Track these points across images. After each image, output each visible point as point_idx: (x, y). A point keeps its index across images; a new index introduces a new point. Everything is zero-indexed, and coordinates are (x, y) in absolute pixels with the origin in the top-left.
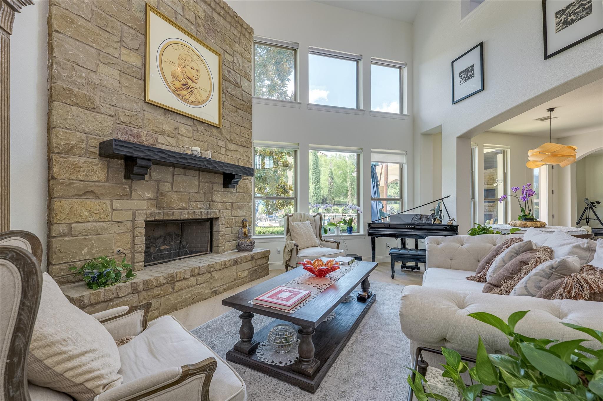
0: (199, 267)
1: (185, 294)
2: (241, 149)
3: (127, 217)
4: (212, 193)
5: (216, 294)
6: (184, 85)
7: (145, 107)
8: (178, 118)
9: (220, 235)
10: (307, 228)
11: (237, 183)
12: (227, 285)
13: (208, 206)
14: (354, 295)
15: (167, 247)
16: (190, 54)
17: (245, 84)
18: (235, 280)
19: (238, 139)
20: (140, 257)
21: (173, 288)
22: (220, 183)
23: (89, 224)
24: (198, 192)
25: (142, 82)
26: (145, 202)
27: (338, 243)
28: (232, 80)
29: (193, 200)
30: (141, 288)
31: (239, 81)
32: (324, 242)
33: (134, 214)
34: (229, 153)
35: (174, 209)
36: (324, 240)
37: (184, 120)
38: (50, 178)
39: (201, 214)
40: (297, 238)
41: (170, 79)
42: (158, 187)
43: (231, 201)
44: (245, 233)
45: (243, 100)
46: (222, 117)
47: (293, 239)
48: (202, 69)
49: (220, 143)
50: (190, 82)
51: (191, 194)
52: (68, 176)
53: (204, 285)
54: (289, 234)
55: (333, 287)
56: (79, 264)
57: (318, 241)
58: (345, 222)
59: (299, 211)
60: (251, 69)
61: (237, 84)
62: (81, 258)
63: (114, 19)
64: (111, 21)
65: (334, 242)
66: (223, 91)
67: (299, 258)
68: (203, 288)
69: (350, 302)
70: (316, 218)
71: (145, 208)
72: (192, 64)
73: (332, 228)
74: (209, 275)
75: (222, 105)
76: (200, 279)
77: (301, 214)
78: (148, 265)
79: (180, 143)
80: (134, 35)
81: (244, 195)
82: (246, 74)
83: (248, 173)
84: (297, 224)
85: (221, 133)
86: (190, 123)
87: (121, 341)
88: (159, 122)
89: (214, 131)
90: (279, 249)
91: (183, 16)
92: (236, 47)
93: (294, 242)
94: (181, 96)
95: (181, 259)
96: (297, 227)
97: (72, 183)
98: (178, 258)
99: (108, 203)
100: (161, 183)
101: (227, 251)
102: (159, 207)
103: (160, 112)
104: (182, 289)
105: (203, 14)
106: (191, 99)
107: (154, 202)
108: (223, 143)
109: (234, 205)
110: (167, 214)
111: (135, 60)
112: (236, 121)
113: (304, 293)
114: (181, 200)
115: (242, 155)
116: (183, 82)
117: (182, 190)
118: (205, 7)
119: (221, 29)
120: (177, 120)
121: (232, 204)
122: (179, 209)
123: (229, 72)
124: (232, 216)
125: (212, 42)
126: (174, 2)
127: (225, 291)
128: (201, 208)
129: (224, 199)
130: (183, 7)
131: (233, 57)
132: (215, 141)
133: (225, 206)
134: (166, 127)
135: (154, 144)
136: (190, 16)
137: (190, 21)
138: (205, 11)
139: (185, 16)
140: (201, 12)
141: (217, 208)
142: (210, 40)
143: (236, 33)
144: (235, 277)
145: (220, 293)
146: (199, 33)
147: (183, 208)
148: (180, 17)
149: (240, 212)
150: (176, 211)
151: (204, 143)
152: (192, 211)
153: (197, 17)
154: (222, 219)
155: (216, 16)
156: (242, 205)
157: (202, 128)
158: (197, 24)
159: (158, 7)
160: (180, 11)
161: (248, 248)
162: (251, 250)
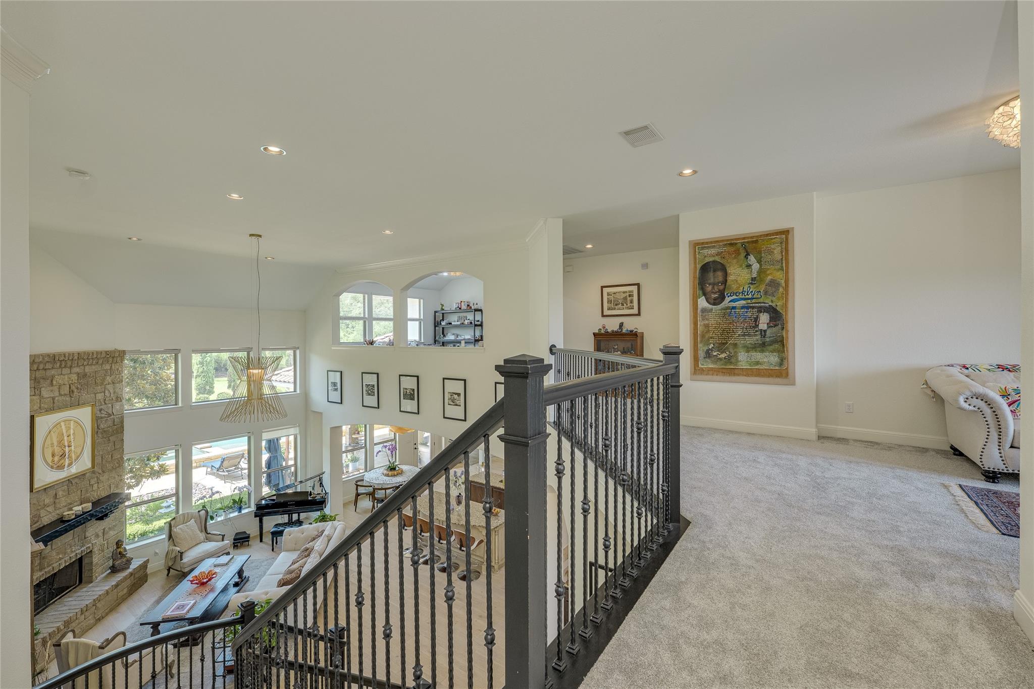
0: (87, 605)
4: (85, 533)
5: (100, 621)
6: (61, 456)
9: (93, 565)
10: (191, 529)
12: (109, 609)
13: (82, 544)
14: (232, 582)
17: (117, 407)
18: (115, 601)
24: (73, 539)
27: (223, 536)
28: (103, 415)
30: (48, 639)
31: (110, 411)
32: (209, 535)
36: (210, 533)
40: (180, 543)
41: (50, 460)
43: (103, 528)
44: (120, 553)
45: (114, 425)
46: (94, 457)
47: (176, 544)
48: (77, 430)
50: (67, 449)
51: (67, 544)
53: (91, 617)
54: (171, 540)
55: (212, 590)
57: (202, 536)
58: (235, 502)
59: (181, 512)
60: (122, 389)
61: (109, 414)
65: (220, 535)
66: (96, 433)
67: (184, 563)
69: (228, 589)
70: (201, 513)
77: (183, 514)
79: (58, 506)
84: (181, 529)
85: (94, 472)
88: (41, 501)
89: (88, 474)
90: (157, 552)
92: (109, 379)
93: (178, 549)
95: (53, 603)
98: (50, 603)
101: (101, 575)
103: (42, 492)
105: (76, 378)
106: (68, 462)
107: (38, 567)
109: (107, 529)
110: (49, 572)
112: (107, 450)
113: (193, 602)
114: (58, 554)
116: (61, 454)
118: (78, 370)
119: (93, 376)
120: (55, 488)
121: (104, 530)
122: (56, 562)
123: (101, 410)
124: (104, 541)
125: (85, 396)
126: (52, 391)
127: (107, 614)
128: (75, 551)
129: (97, 531)
130: (59, 388)
131: (104, 392)
132: (88, 483)
133: (97, 536)
134: (47, 501)
135: (38, 521)
136: (66, 390)
137: (65, 395)
138: (78, 374)
139: (60, 395)
140: (74, 377)
141: (90, 542)
142: (82, 395)
143: (108, 367)
144: (115, 599)
145: (103, 618)
146: (73, 399)
147: (60, 559)
148: (56, 399)
149: (112, 533)
150: (54, 565)
151: (78, 492)
152: (68, 558)
153: (71, 385)
154: (95, 550)
155: (87, 369)
156: (114, 525)
157: (76, 480)
158: (71, 391)
159: (40, 408)
160: (57, 394)
161: (126, 566)
162: (129, 568)
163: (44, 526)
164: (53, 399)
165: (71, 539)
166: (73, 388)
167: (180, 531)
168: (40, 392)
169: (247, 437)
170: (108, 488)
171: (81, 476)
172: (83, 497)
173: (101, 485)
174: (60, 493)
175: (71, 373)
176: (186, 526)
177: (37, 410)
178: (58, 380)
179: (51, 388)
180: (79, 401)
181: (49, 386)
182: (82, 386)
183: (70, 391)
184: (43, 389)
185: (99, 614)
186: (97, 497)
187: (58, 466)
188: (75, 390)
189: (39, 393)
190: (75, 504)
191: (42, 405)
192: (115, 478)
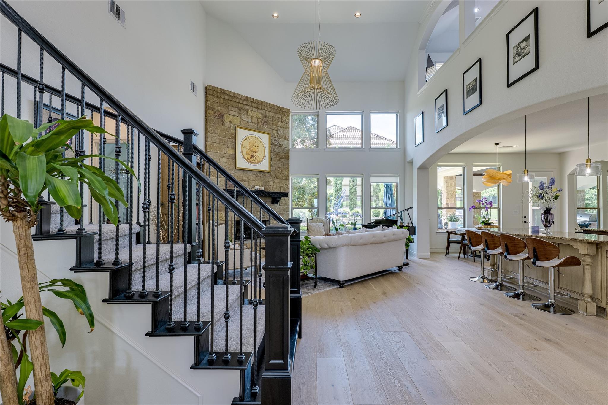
2: (282, 181)
6: (251, 156)
7: (236, 171)
8: (249, 172)
11: (279, 201)
16: (254, 140)
17: (285, 143)
19: (280, 176)
22: (270, 202)
25: (234, 160)
28: (276, 144)
29: (256, 211)
31: (281, 143)
34: (275, 185)
37: (251, 173)
41: (245, 155)
45: (284, 153)
46: (271, 166)
48: (260, 145)
49: (270, 180)
50: (254, 154)
58: (352, 224)
59: (319, 216)
60: (289, 133)
61: (280, 145)
63: (225, 138)
64: (224, 139)
66: (272, 152)
70: (327, 221)
72: (256, 144)
73: (342, 227)
75: (271, 159)
79: (250, 184)
80: (231, 142)
81: (284, 207)
82: (285, 137)
83: (284, 195)
85: (271, 175)
86: (255, 173)
88: (241, 176)
89: (267, 174)
91: (252, 122)
92: (280, 124)
94: (250, 162)
103: (241, 171)
105: (261, 116)
106: (255, 161)
108: (272, 180)
111: (231, 152)
112: (279, 166)
115: (283, 185)
116: (251, 155)
118: (262, 112)
119: (271, 118)
123: (275, 140)
125: (265, 128)
126: (247, 118)
130: (251, 118)
131: (277, 131)
132: (267, 180)
134: (244, 178)
136: (255, 120)
137: (254, 123)
138: (262, 114)
140: (260, 116)
143: (279, 116)
146: (259, 127)
148: (250, 123)
151: (261, 182)
153: (258, 119)
155: (267, 113)
157: (260, 174)
160: (250, 121)
164: (248, 122)
166: (259, 121)
170: (279, 189)
171: (263, 172)
172: (264, 186)
174: (251, 178)
175: (258, 112)
177: (240, 125)
178: (250, 113)
179: (247, 116)
180: (262, 129)
182: (264, 122)
183: (257, 122)
184: (242, 115)
186: (272, 190)
188: (260, 123)
189: (240, 116)
191: (242, 123)
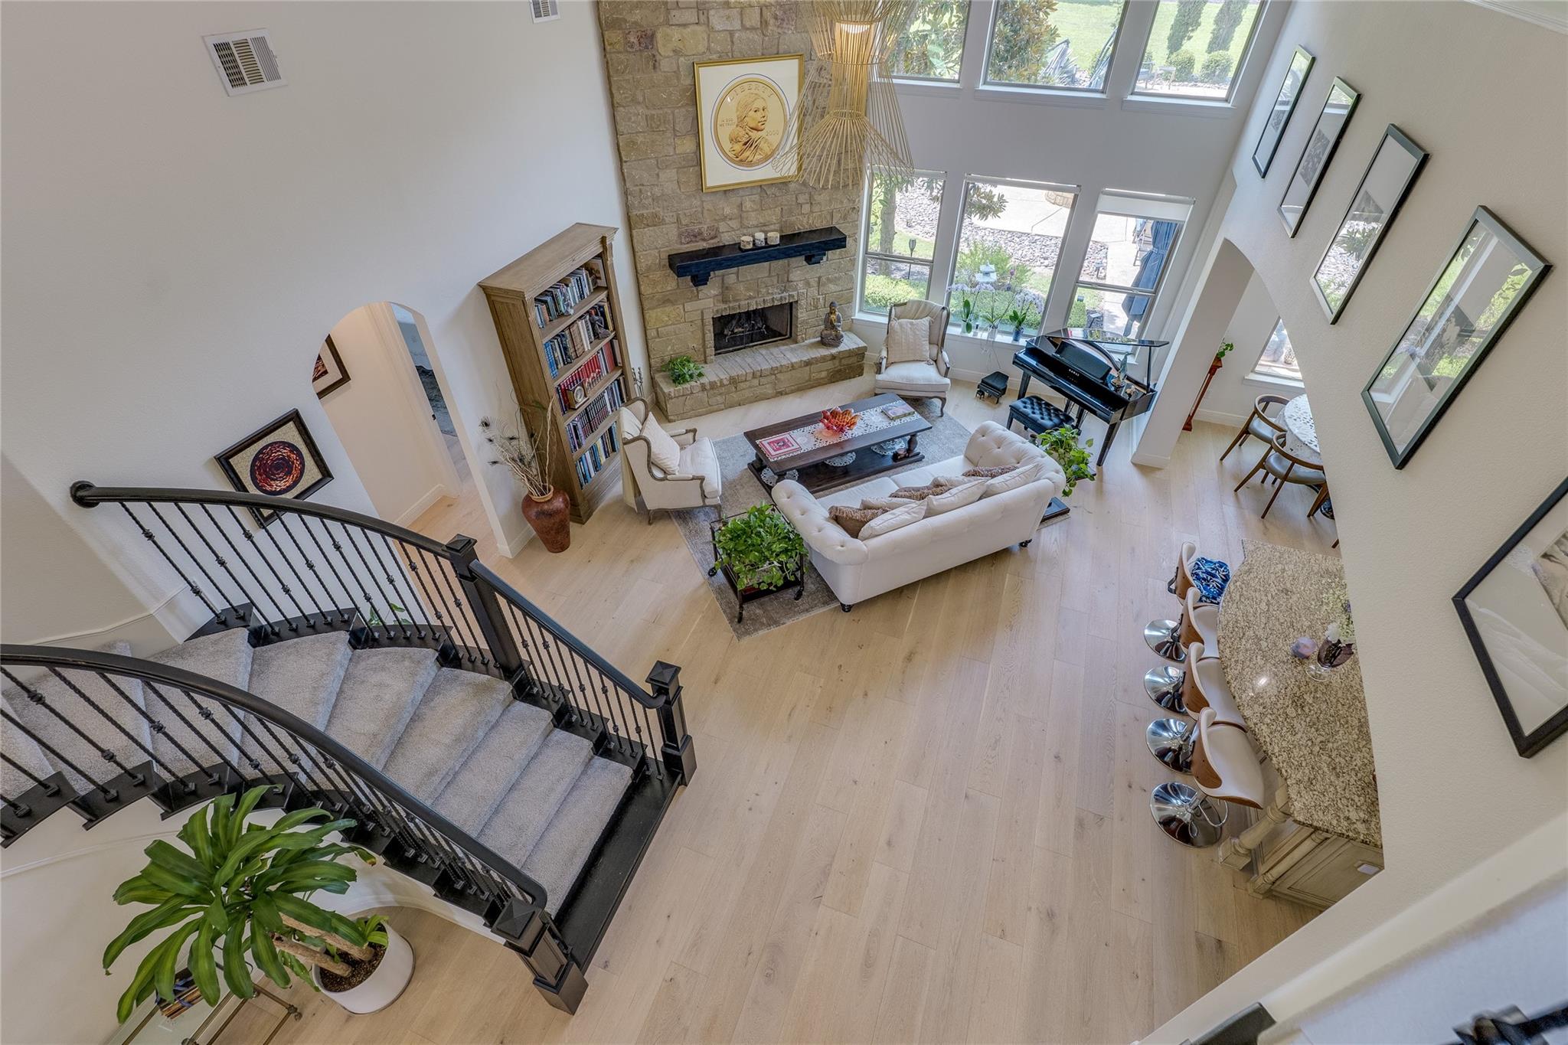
1: (747, 394)
2: (839, 194)
3: (697, 316)
4: (788, 273)
5: (782, 395)
6: (745, 144)
7: (706, 198)
8: (741, 192)
9: (799, 322)
10: (915, 332)
13: (783, 288)
15: (740, 329)
16: (753, 91)
18: (807, 381)
20: (711, 351)
21: (736, 388)
23: (670, 327)
24: (770, 276)
25: (698, 169)
26: (712, 299)
27: (949, 369)
30: (708, 387)
32: (941, 355)
33: (702, 313)
35: (740, 300)
37: (748, 193)
38: (640, 294)
39: (773, 301)
41: (728, 147)
42: (723, 281)
43: (818, 276)
44: (831, 322)
46: (802, 159)
48: (772, 102)
49: (802, 199)
50: (754, 135)
51: (760, 280)
52: (651, 291)
53: (767, 386)
56: (667, 359)
62: (667, 353)
63: (665, 110)
64: (663, 115)
65: (946, 363)
68: (766, 388)
70: (944, 312)
71: (712, 305)
72: (759, 104)
74: (774, 377)
76: (763, 380)
77: (919, 303)
78: (720, 354)
79: (745, 222)
80: (685, 115)
81: (840, 262)
83: (835, 247)
87: (682, 448)
88: (719, 209)
89: (792, 186)
95: (753, 346)
96: (899, 330)
97: (654, 296)
98: (751, 344)
99: (681, 307)
100: (725, 277)
101: (810, 338)
102: (724, 301)
103: (718, 196)
104: (744, 389)
106: (757, 157)
107: (720, 298)
108: (807, 196)
109: (824, 279)
110: (733, 308)
111: (687, 146)
114: (748, 289)
116: (745, 139)
117: (749, 278)
120: (740, 194)
121: (819, 278)
122: (746, 300)
124: (819, 294)
125: (788, 37)
127: (792, 392)
128: (772, 293)
129: (807, 276)
130: (741, 14)
132: (794, 199)
133: (808, 284)
134: (727, 211)
135: (716, 237)
136: (753, 18)
137: (752, 29)
139: (744, 28)
141: (796, 289)
142: (784, 33)
144: (807, 378)
145: (786, 394)
146: (767, 38)
147: (750, 298)
148: (737, 35)
149: (832, 287)
150: (742, 303)
151: (777, 209)
152: (762, 299)
153: (764, 8)
154: (803, 302)
156: (836, 277)
157: (773, 190)
158: (764, 23)
159: (709, 49)
160: (737, 25)
161: (832, 342)
162: (837, 346)
163: (724, 246)
164: (731, 33)
165: (766, 275)
166: (767, 14)
167: (898, 327)
168: (708, 18)
169: (1073, 194)
170: (829, 218)
171: (782, 184)
172: (784, 220)
173: (816, 209)
174: (748, 205)
176: (912, 324)
177: (704, 53)
179: (727, 12)
180: (778, 45)
181: (723, 8)
182: (785, 13)
183: (761, 22)
184: (712, 12)
185: (781, 387)
186: (806, 226)
187: (741, 161)
188: (772, 22)
189: (706, 20)
190: (772, 227)
191: (713, 45)
192: (842, 202)
